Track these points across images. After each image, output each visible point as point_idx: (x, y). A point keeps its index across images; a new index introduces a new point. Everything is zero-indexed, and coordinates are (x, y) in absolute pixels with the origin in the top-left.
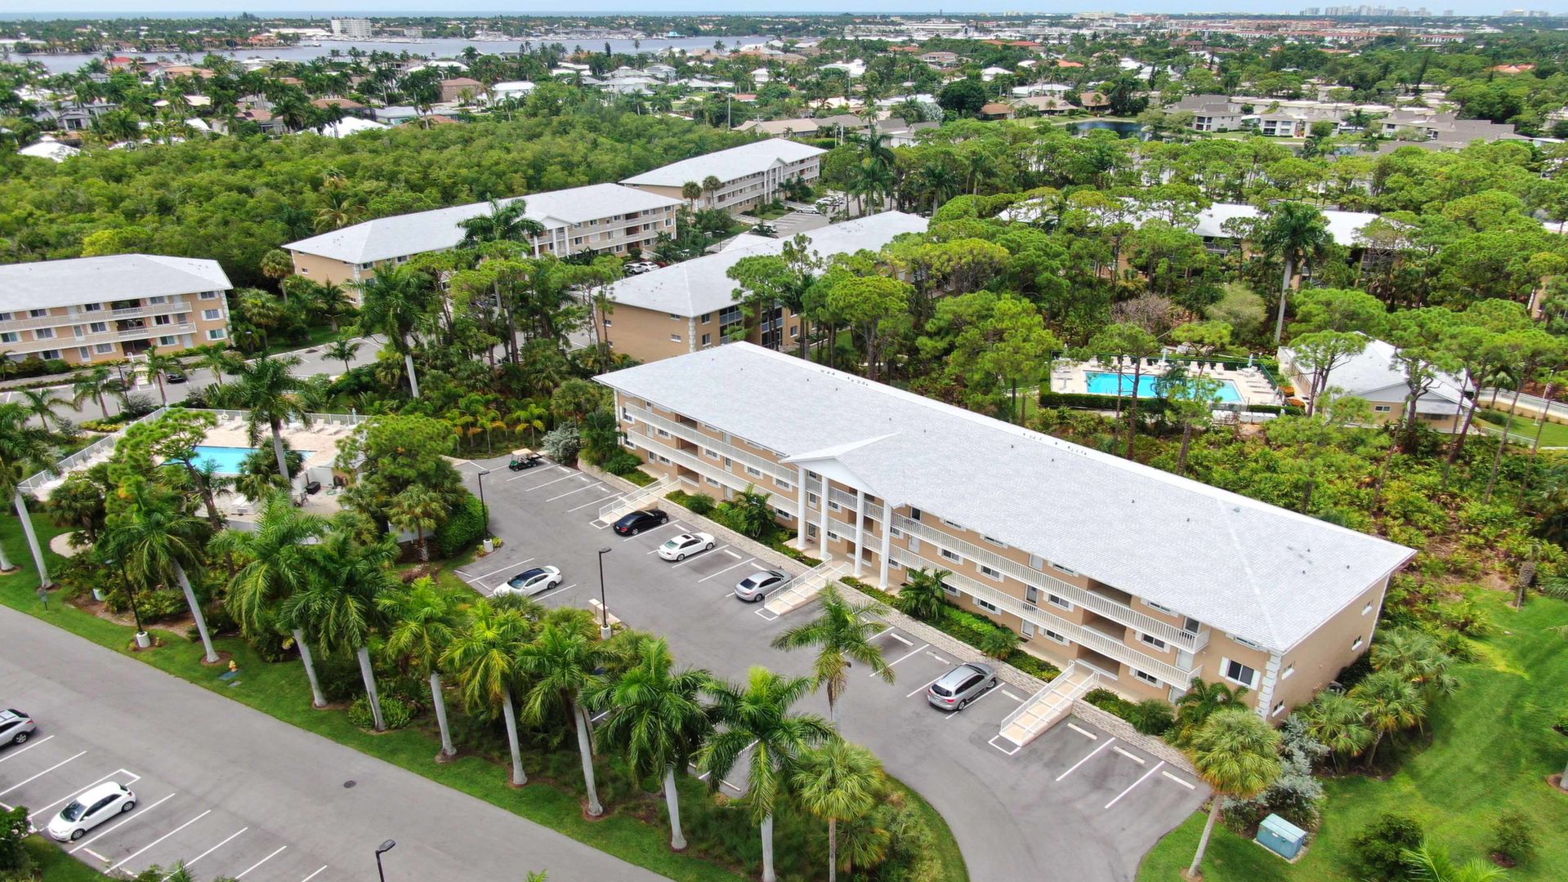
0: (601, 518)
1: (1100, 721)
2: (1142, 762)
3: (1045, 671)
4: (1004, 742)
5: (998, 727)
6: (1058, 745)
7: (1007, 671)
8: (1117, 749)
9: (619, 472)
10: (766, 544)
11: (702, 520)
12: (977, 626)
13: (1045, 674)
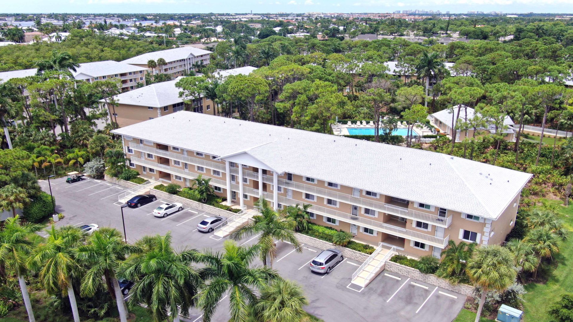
0: (119, 201)
1: (400, 270)
2: (427, 288)
3: (367, 249)
4: (354, 286)
5: (350, 279)
6: (382, 285)
7: (347, 252)
8: (412, 283)
9: (128, 179)
10: (210, 204)
11: (175, 196)
12: (328, 231)
13: (368, 250)
